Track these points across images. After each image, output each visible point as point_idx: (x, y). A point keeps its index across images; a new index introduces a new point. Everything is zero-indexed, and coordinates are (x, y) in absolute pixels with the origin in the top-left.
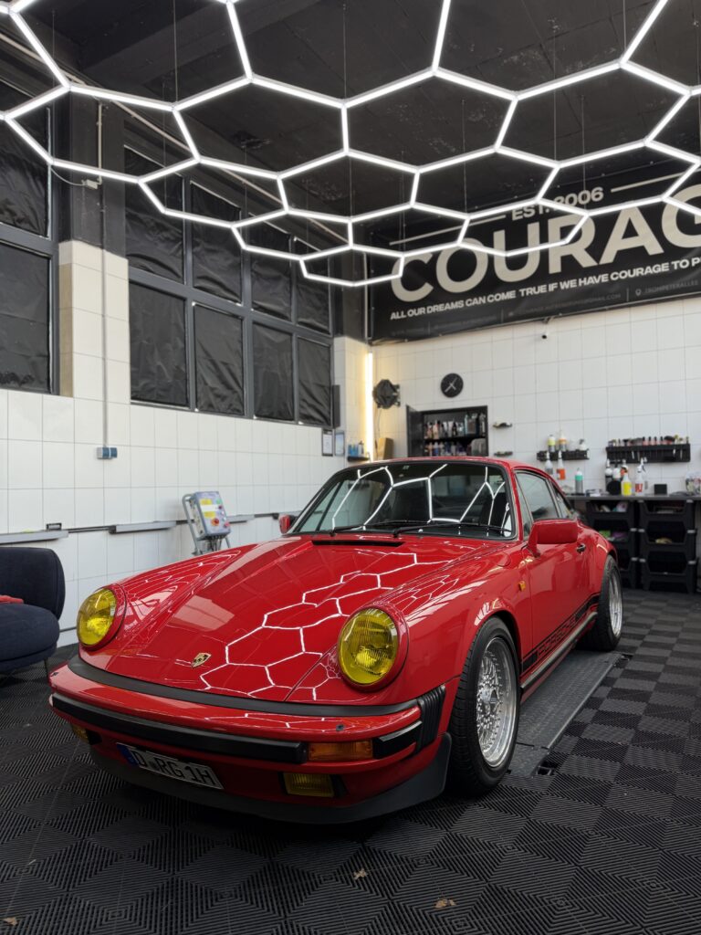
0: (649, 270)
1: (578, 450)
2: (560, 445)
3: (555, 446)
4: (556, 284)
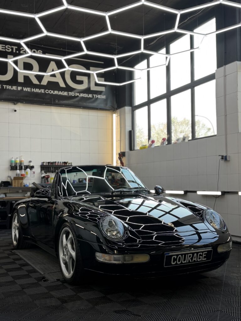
0: (61, 93)
1: (29, 166)
2: (21, 163)
3: (19, 163)
4: (21, 87)
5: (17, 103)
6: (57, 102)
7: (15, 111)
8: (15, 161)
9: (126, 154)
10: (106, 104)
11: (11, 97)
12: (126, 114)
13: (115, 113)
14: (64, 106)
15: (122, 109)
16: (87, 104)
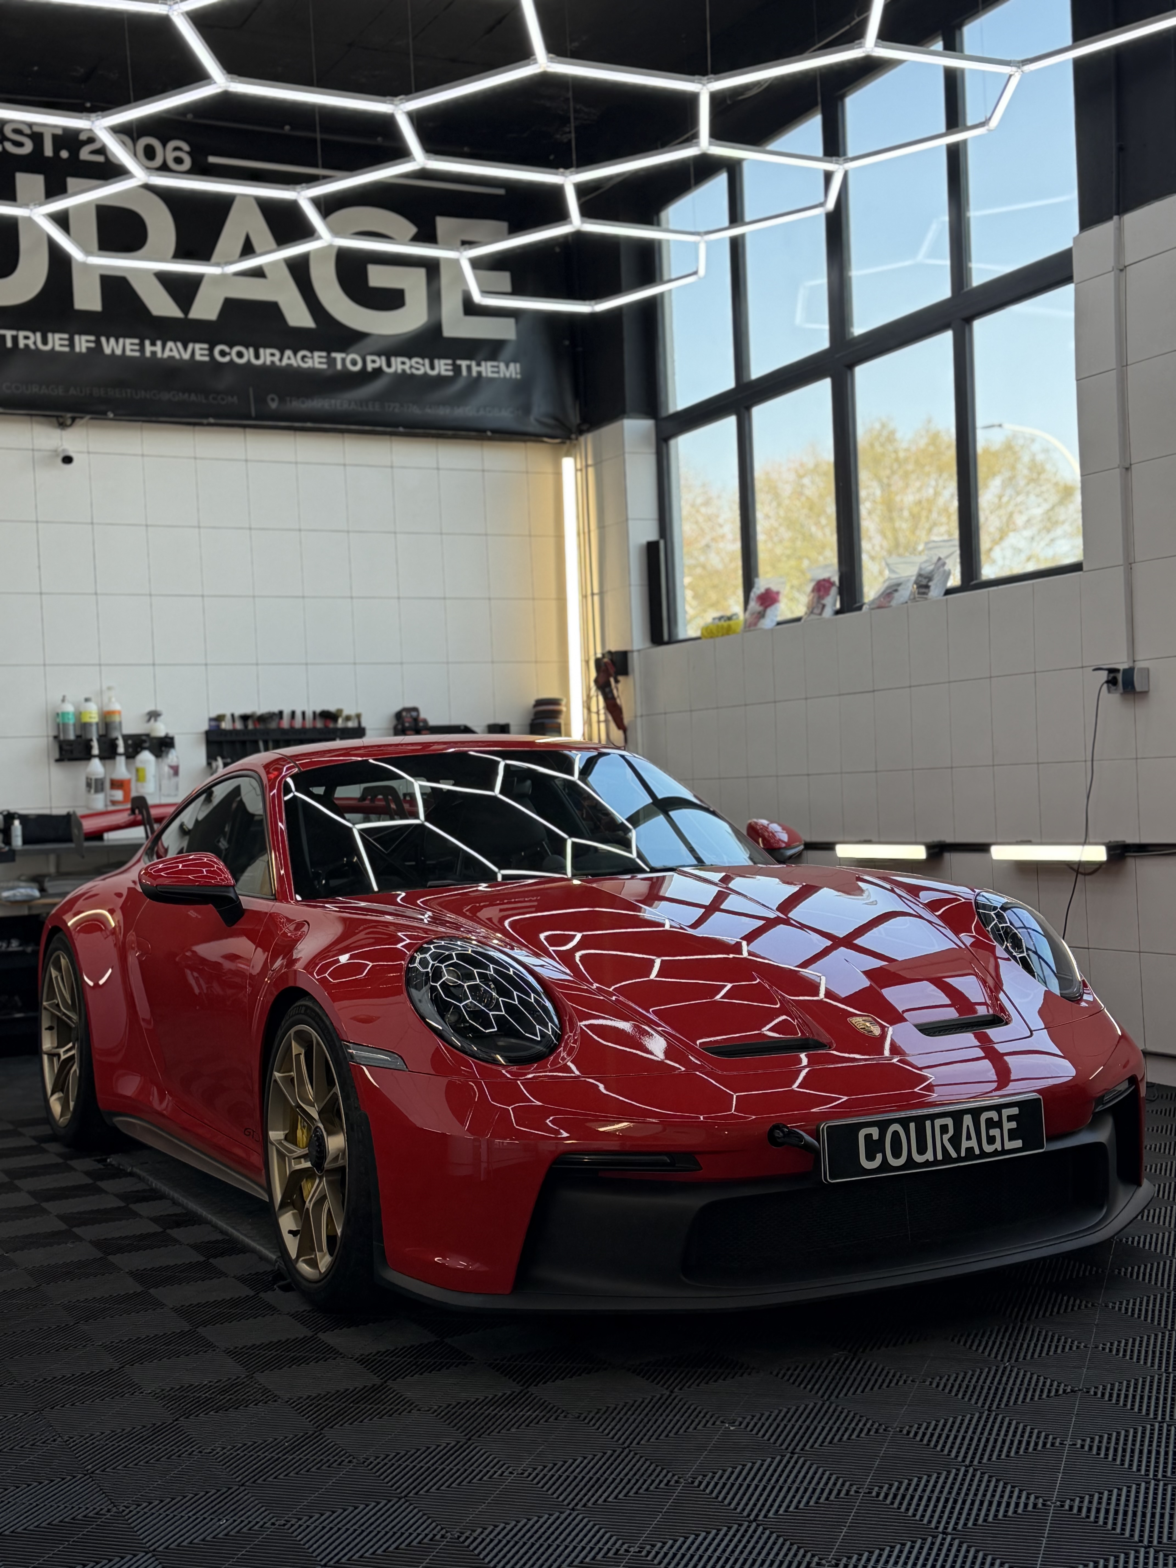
0: (291, 359)
1: (148, 735)
2: (107, 722)
3: (97, 724)
4: (92, 338)
5: (74, 419)
6: (274, 405)
7: (68, 460)
8: (78, 715)
9: (635, 662)
10: (527, 409)
11: (44, 391)
12: (627, 456)
13: (568, 455)
14: (309, 425)
15: (607, 431)
16: (428, 411)
